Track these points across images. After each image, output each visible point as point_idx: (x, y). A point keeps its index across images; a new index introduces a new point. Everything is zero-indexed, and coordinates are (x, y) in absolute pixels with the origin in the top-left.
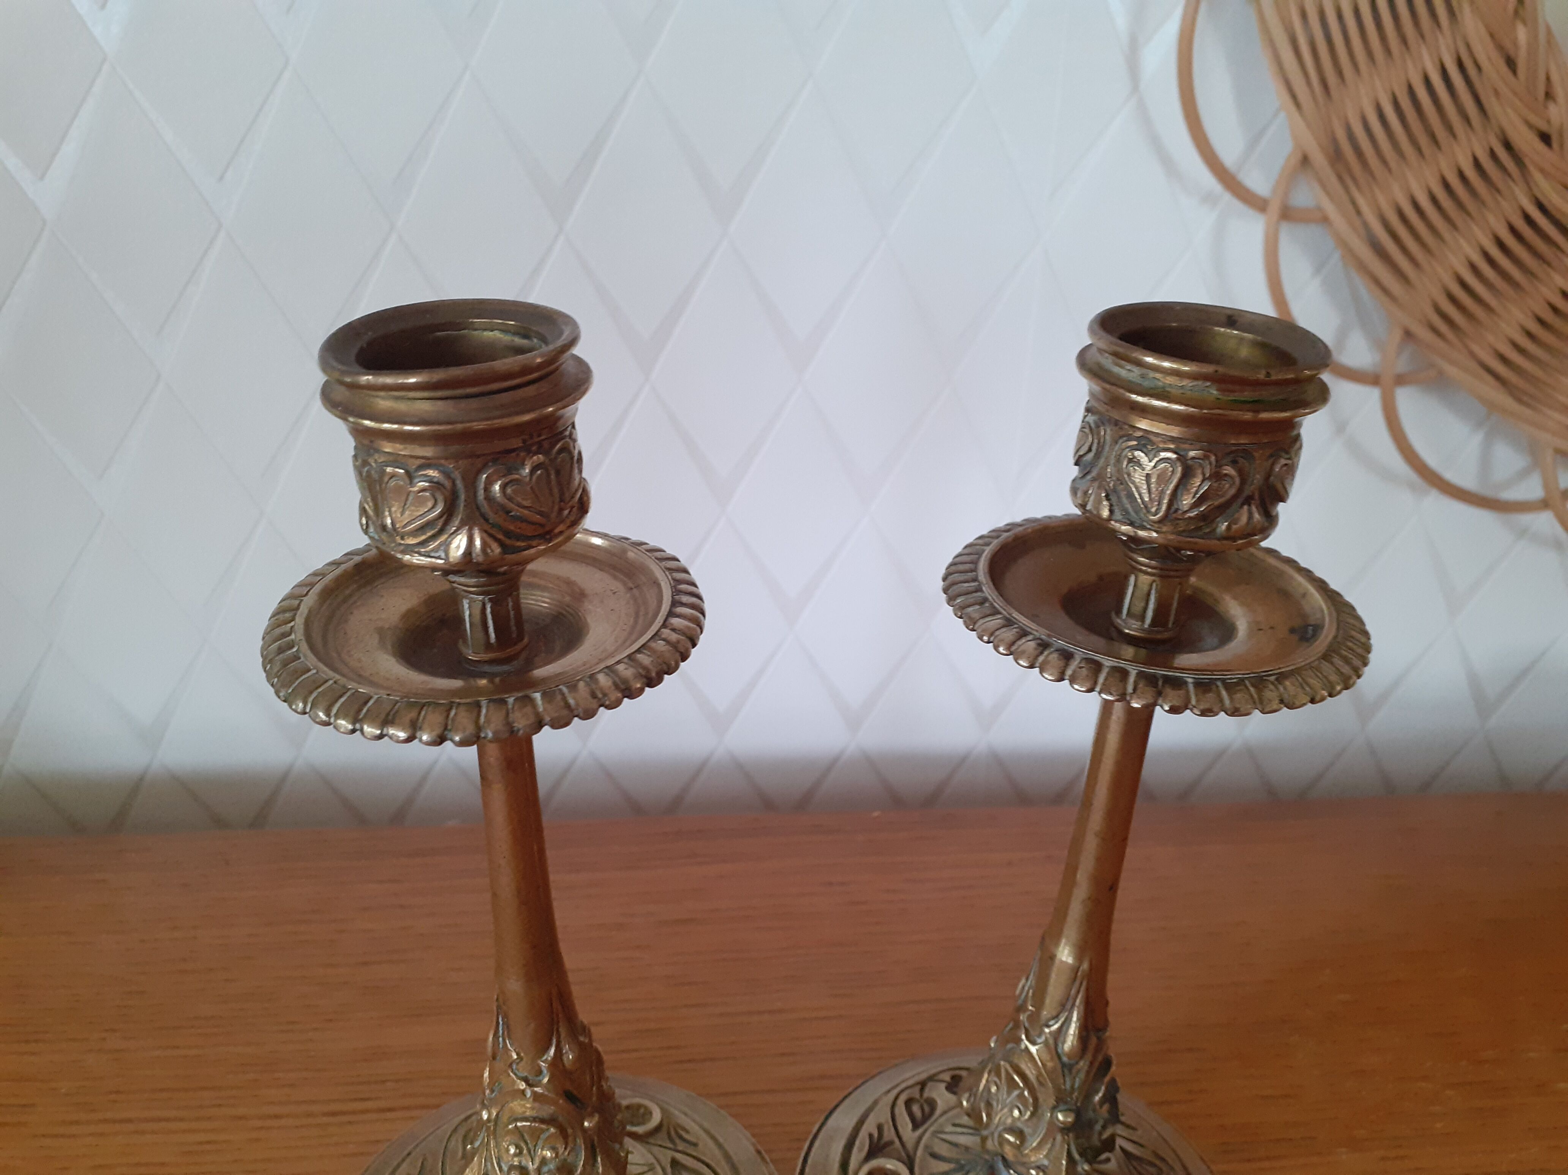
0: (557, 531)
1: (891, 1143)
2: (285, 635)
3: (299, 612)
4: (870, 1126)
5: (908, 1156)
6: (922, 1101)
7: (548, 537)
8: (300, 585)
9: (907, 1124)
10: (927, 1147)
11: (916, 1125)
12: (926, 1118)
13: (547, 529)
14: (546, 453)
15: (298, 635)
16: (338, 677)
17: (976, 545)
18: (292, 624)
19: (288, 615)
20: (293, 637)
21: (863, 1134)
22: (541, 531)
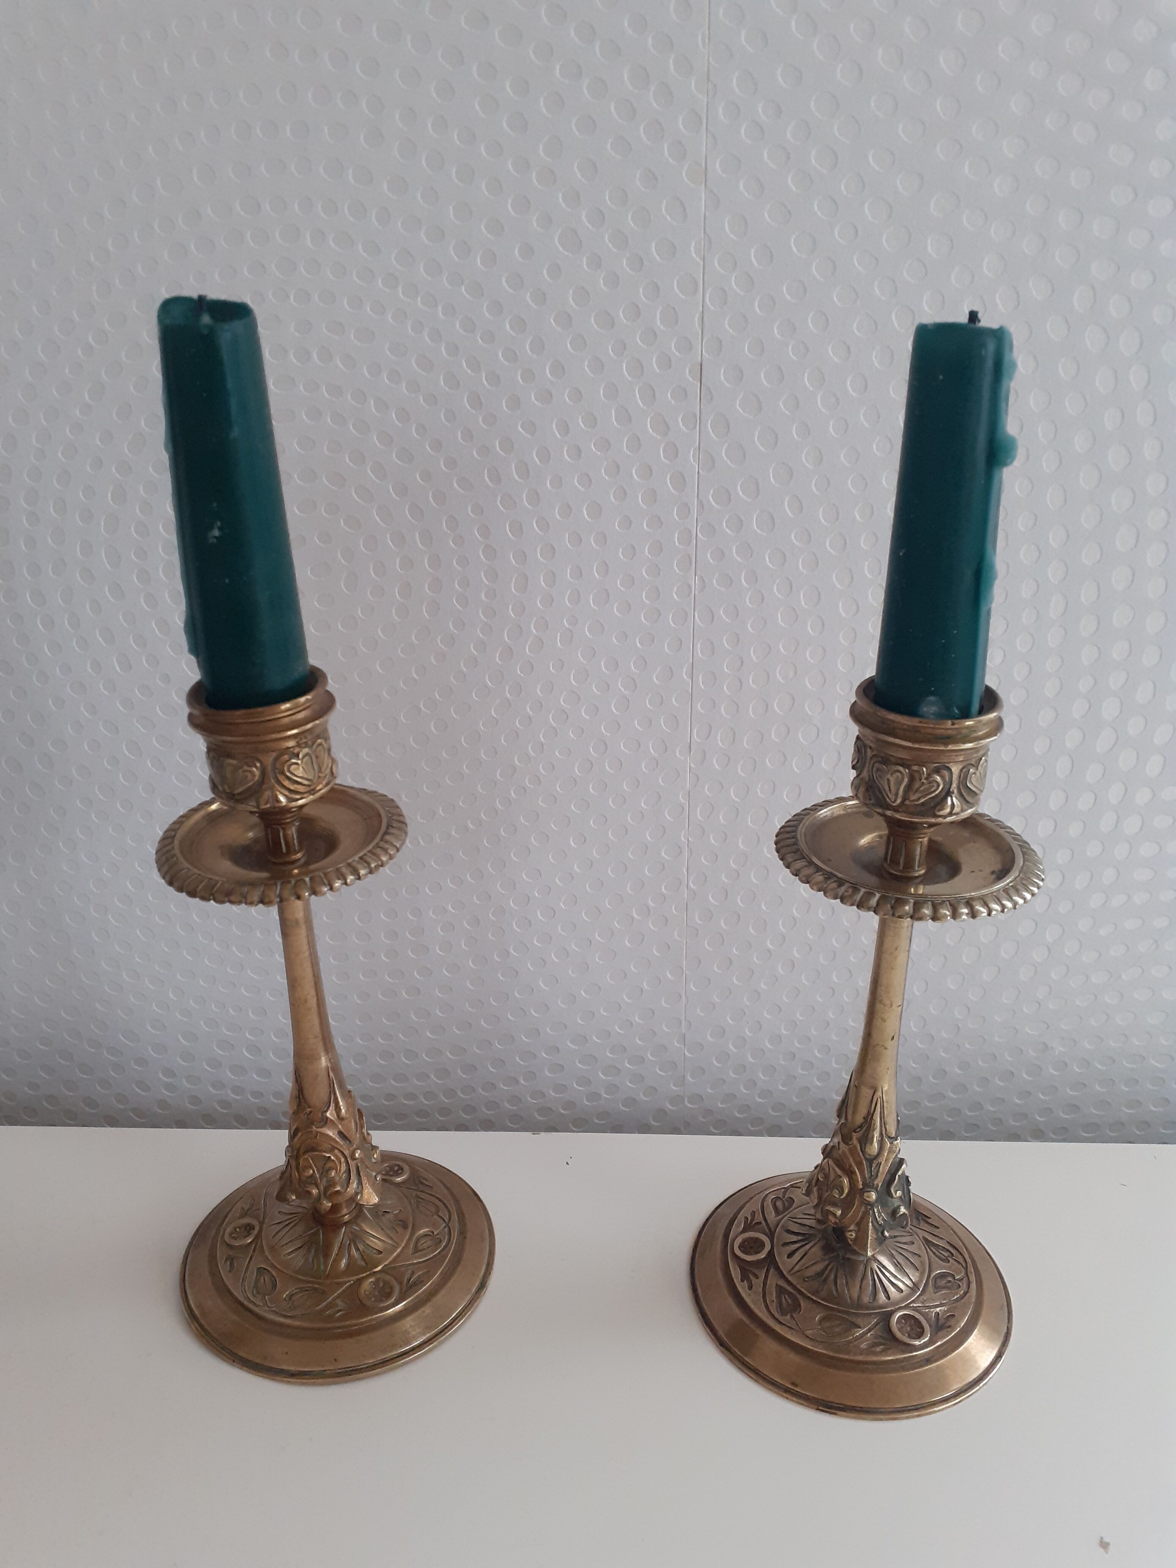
0: (318, 788)
1: (760, 1223)
2: (168, 851)
3: (176, 838)
4: (746, 1212)
5: (770, 1229)
6: (784, 1199)
7: (312, 792)
8: (175, 823)
9: (771, 1213)
10: (783, 1226)
11: (777, 1212)
12: (786, 1209)
13: (312, 788)
14: (311, 747)
15: (177, 851)
16: (200, 872)
17: (801, 815)
18: (172, 845)
19: (169, 840)
20: (173, 852)
21: (741, 1216)
22: (308, 789)
